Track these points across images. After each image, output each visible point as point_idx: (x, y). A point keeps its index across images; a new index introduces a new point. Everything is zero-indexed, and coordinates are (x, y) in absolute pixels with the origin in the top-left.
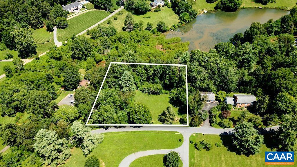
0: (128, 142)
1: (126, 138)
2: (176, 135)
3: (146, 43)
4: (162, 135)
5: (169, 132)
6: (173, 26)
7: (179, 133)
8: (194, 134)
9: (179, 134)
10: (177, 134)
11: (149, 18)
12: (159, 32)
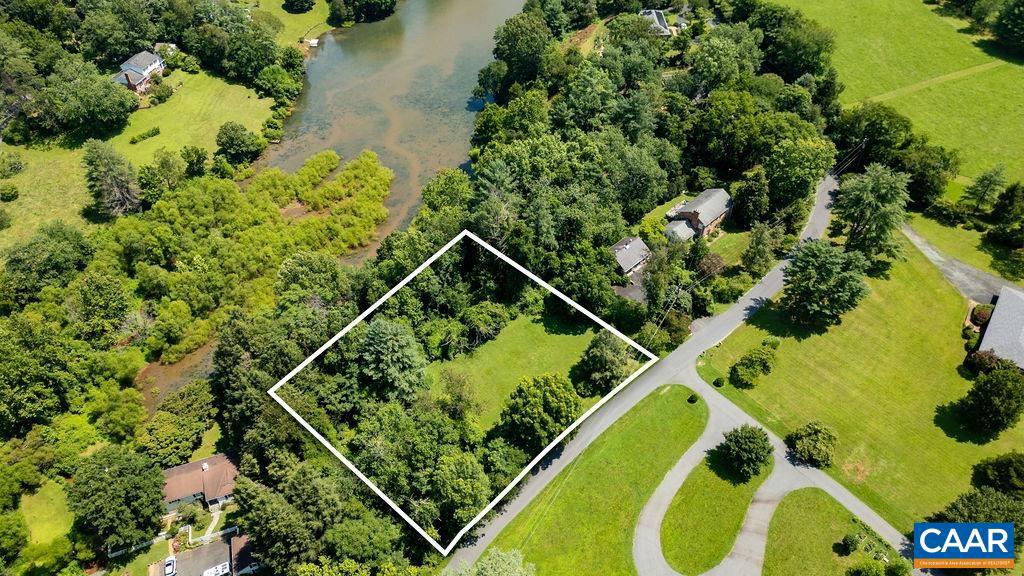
0: (582, 515)
1: (563, 511)
2: (669, 397)
3: (240, 219)
4: (637, 425)
5: (645, 404)
6: (269, 127)
7: (665, 387)
8: (697, 361)
9: (668, 388)
10: (665, 390)
11: (156, 132)
12: (241, 166)
